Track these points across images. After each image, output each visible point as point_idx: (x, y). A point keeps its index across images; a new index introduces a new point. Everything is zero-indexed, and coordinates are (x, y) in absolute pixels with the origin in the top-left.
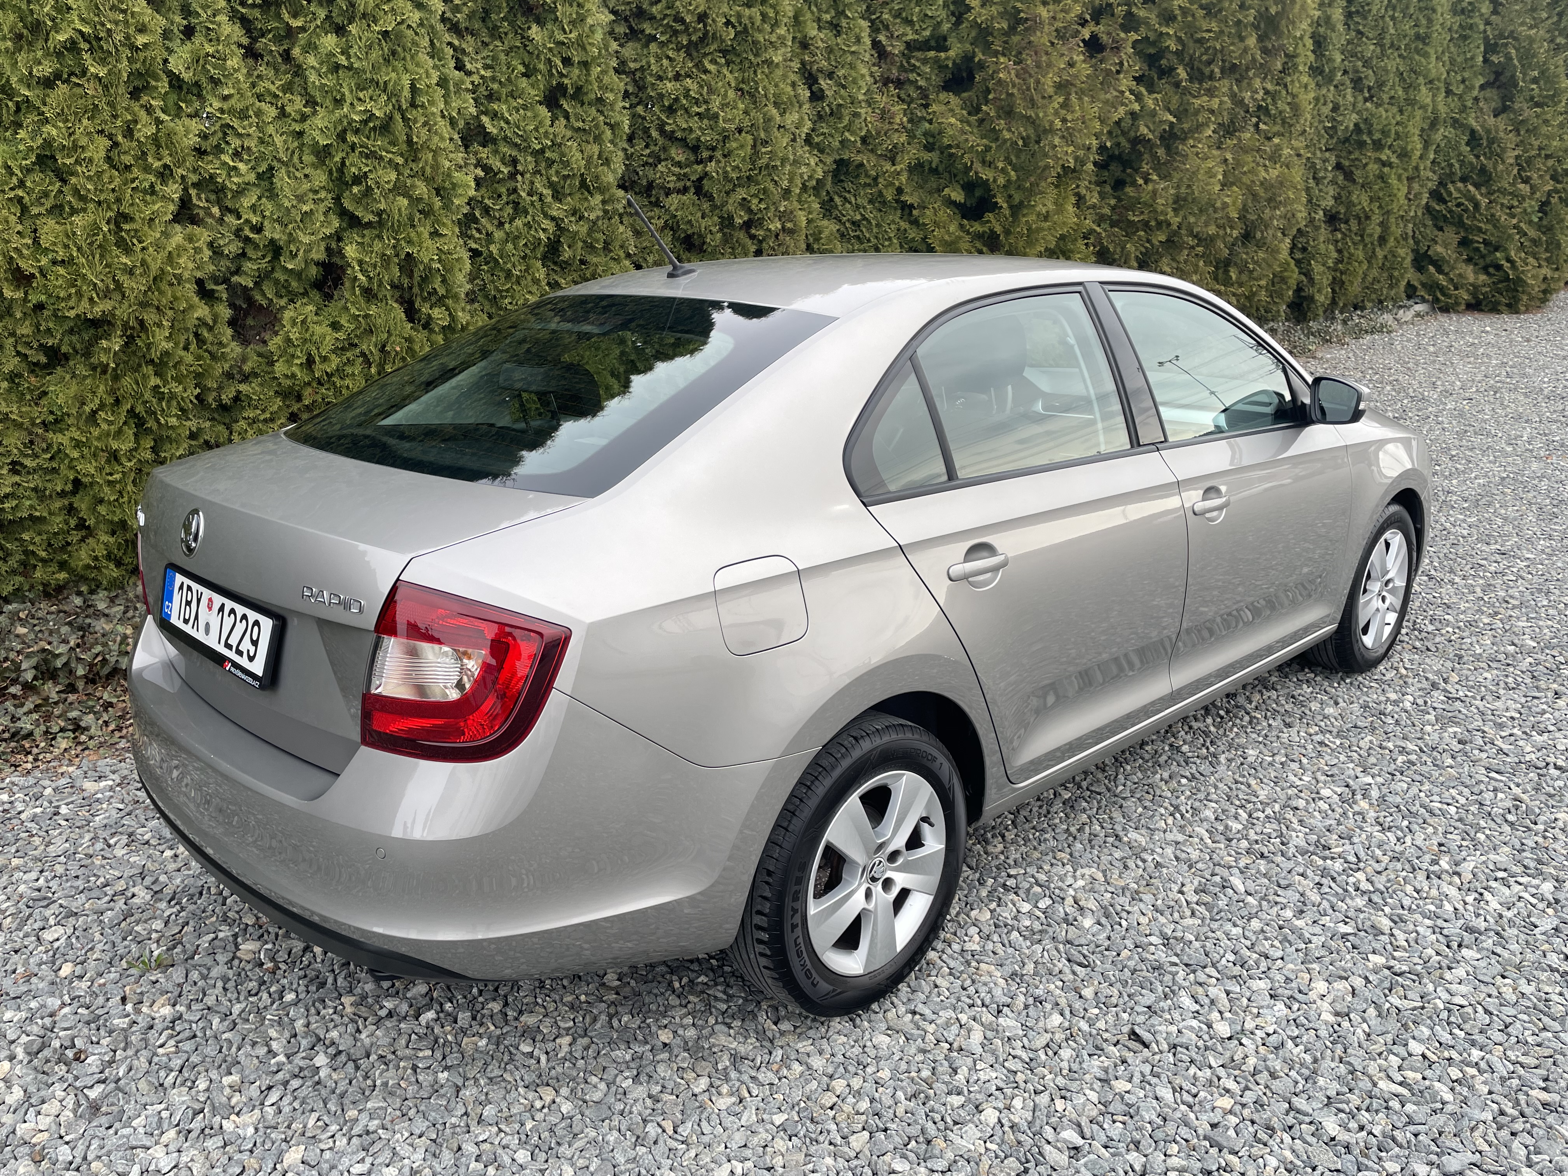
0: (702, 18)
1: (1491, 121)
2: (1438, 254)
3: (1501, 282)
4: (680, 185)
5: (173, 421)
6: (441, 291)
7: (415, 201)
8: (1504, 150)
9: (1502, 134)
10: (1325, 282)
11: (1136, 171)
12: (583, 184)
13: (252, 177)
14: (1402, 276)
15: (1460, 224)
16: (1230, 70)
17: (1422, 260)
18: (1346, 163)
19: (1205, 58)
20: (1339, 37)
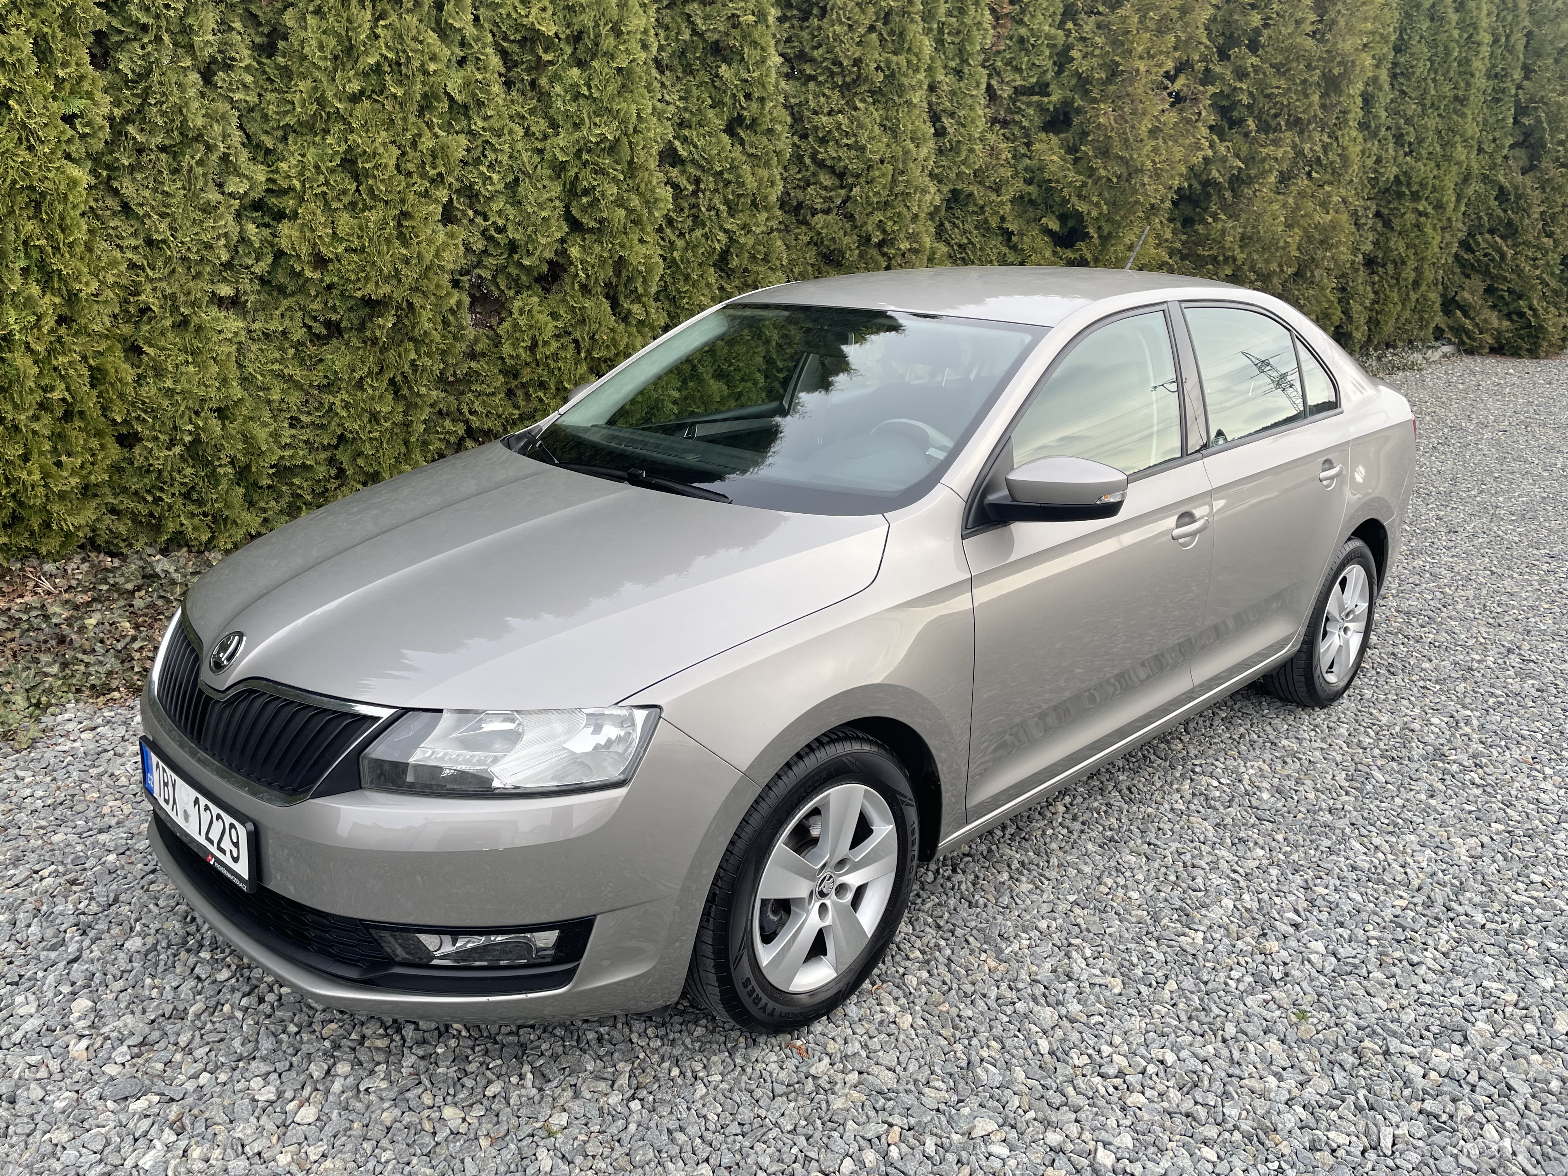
0: (857, 62)
1: (1519, 178)
2: (1465, 300)
3: (1523, 328)
4: (826, 206)
5: (423, 390)
6: (640, 290)
7: (630, 211)
8: (1530, 206)
9: (1529, 191)
10: (1363, 321)
11: (1205, 210)
12: (754, 204)
13: (500, 187)
14: (1432, 318)
15: (1487, 273)
16: (1296, 124)
17: (1449, 305)
18: (1386, 212)
19: (1273, 111)
20: (1385, 96)
